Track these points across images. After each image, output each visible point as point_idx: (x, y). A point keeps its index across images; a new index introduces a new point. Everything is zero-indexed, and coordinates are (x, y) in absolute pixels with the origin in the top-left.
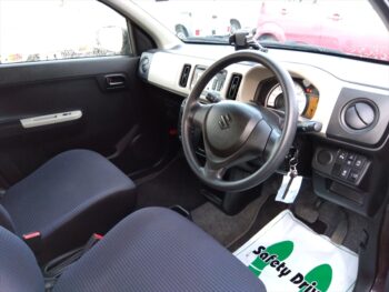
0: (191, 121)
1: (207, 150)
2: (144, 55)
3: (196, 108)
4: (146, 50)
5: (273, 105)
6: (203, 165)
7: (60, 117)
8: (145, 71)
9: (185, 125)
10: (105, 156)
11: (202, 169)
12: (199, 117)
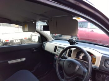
0: (59, 64)
1: (64, 74)
2: (44, 43)
3: (60, 60)
4: (44, 42)
5: (81, 58)
6: (63, 79)
7: (19, 60)
8: (44, 47)
9: (57, 65)
10: (31, 71)
11: (63, 80)
12: (61, 63)
